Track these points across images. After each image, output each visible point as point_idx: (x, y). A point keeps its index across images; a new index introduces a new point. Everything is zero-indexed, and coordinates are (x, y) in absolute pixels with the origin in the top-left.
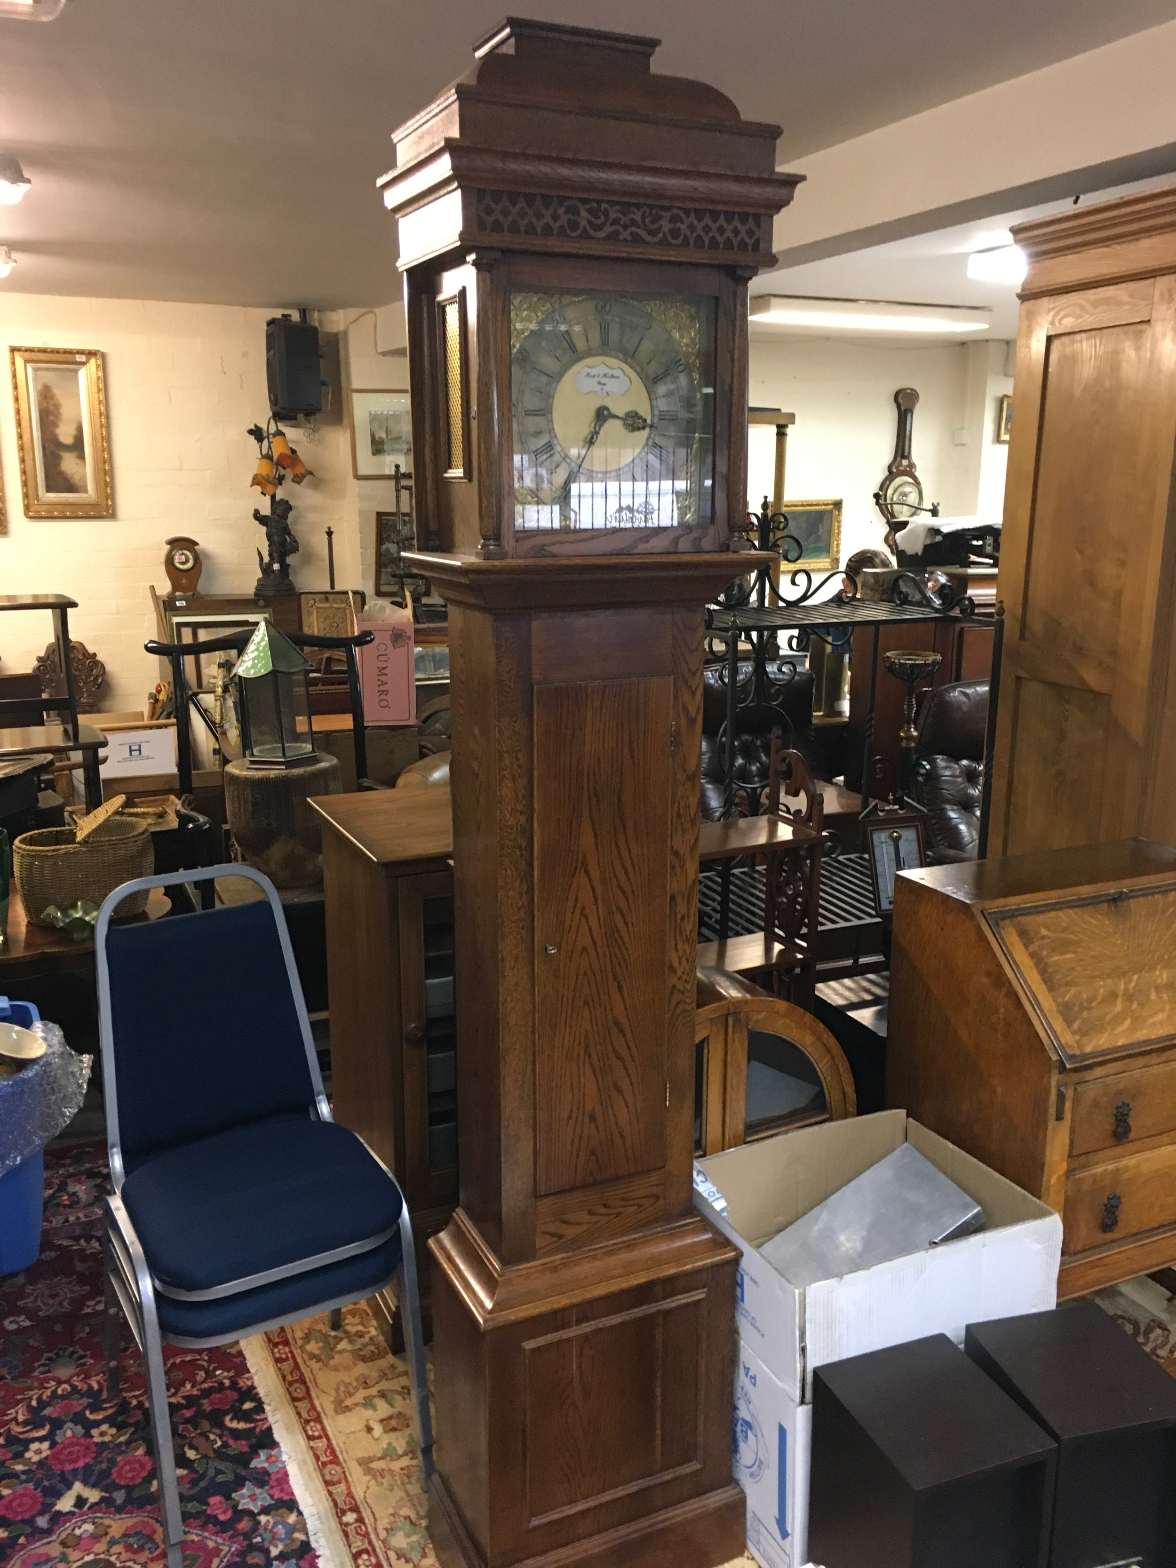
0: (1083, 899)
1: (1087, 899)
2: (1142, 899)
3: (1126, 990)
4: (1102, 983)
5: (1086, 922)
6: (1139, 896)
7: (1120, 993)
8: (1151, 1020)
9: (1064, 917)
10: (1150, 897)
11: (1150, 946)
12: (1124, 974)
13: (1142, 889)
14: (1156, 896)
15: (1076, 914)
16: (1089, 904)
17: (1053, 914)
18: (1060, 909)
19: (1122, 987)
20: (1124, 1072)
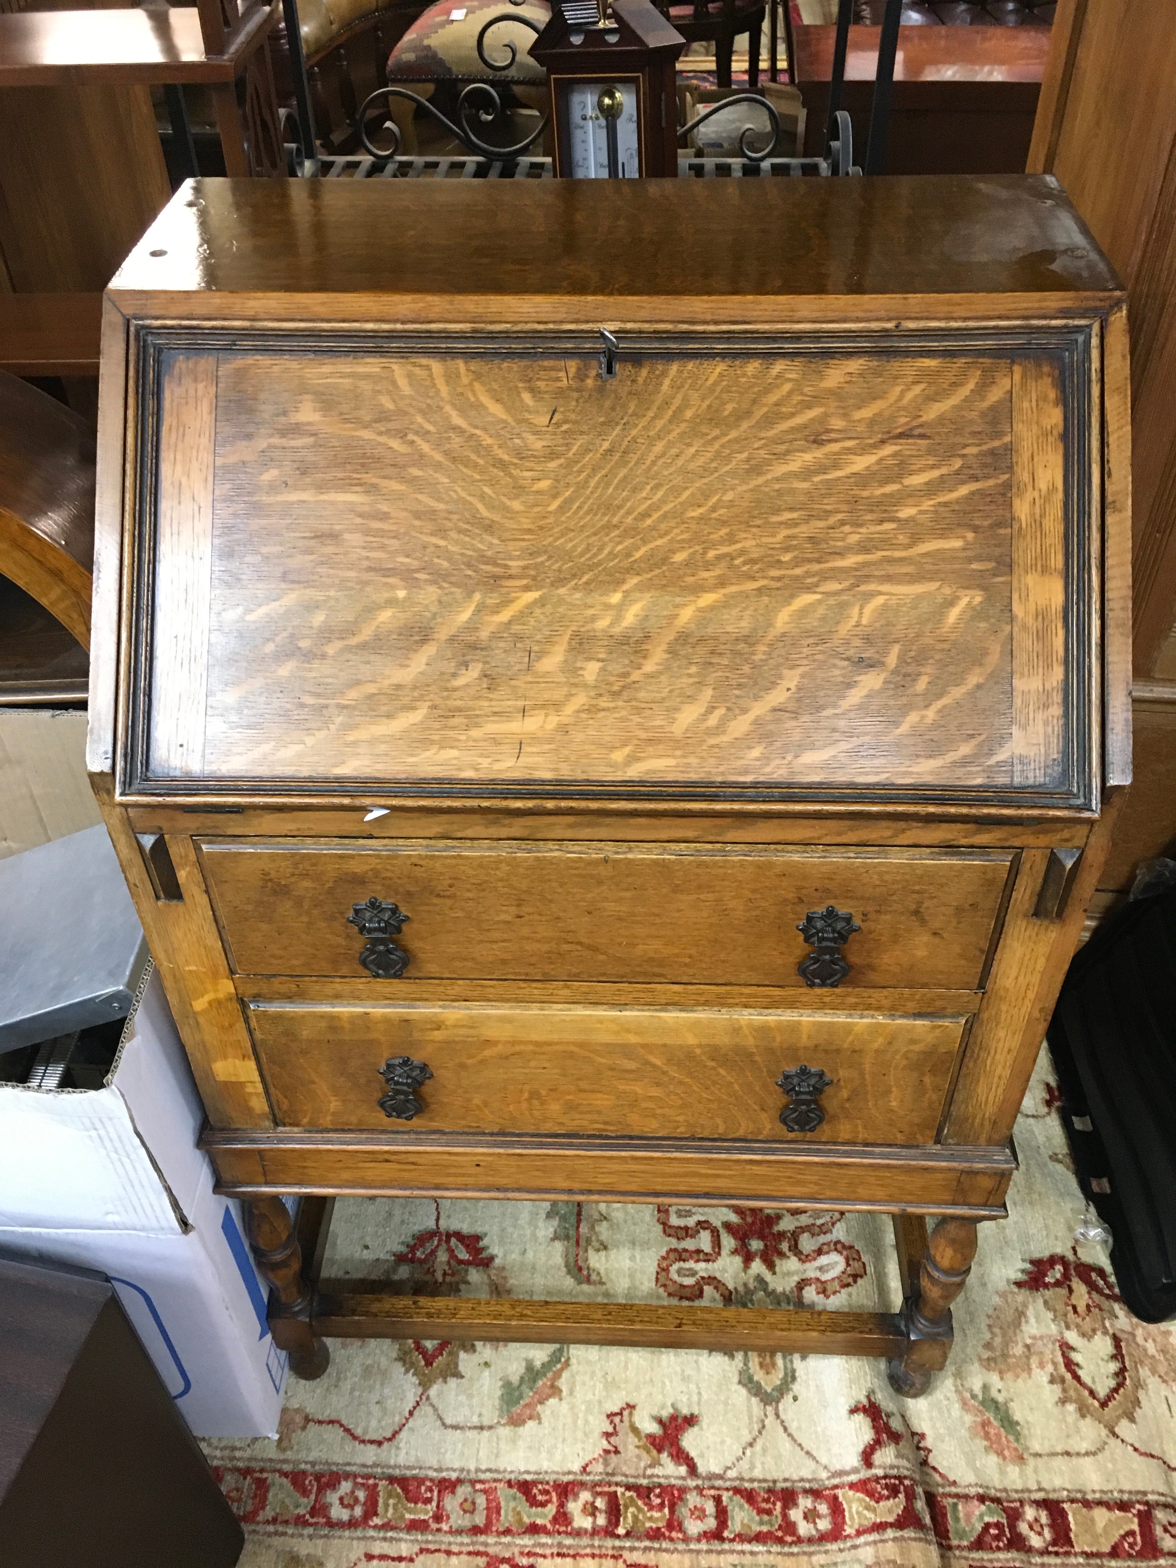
0: (492, 336)
1: (506, 336)
2: (720, 367)
3: (471, 627)
4: (401, 594)
5: (467, 407)
6: (711, 355)
7: (443, 634)
8: (493, 727)
9: (402, 382)
10: (753, 367)
11: (646, 515)
12: (494, 581)
13: (729, 337)
14: (779, 366)
15: (451, 378)
16: (510, 355)
17: (372, 365)
18: (402, 354)
19: (465, 616)
20: (371, 837)
